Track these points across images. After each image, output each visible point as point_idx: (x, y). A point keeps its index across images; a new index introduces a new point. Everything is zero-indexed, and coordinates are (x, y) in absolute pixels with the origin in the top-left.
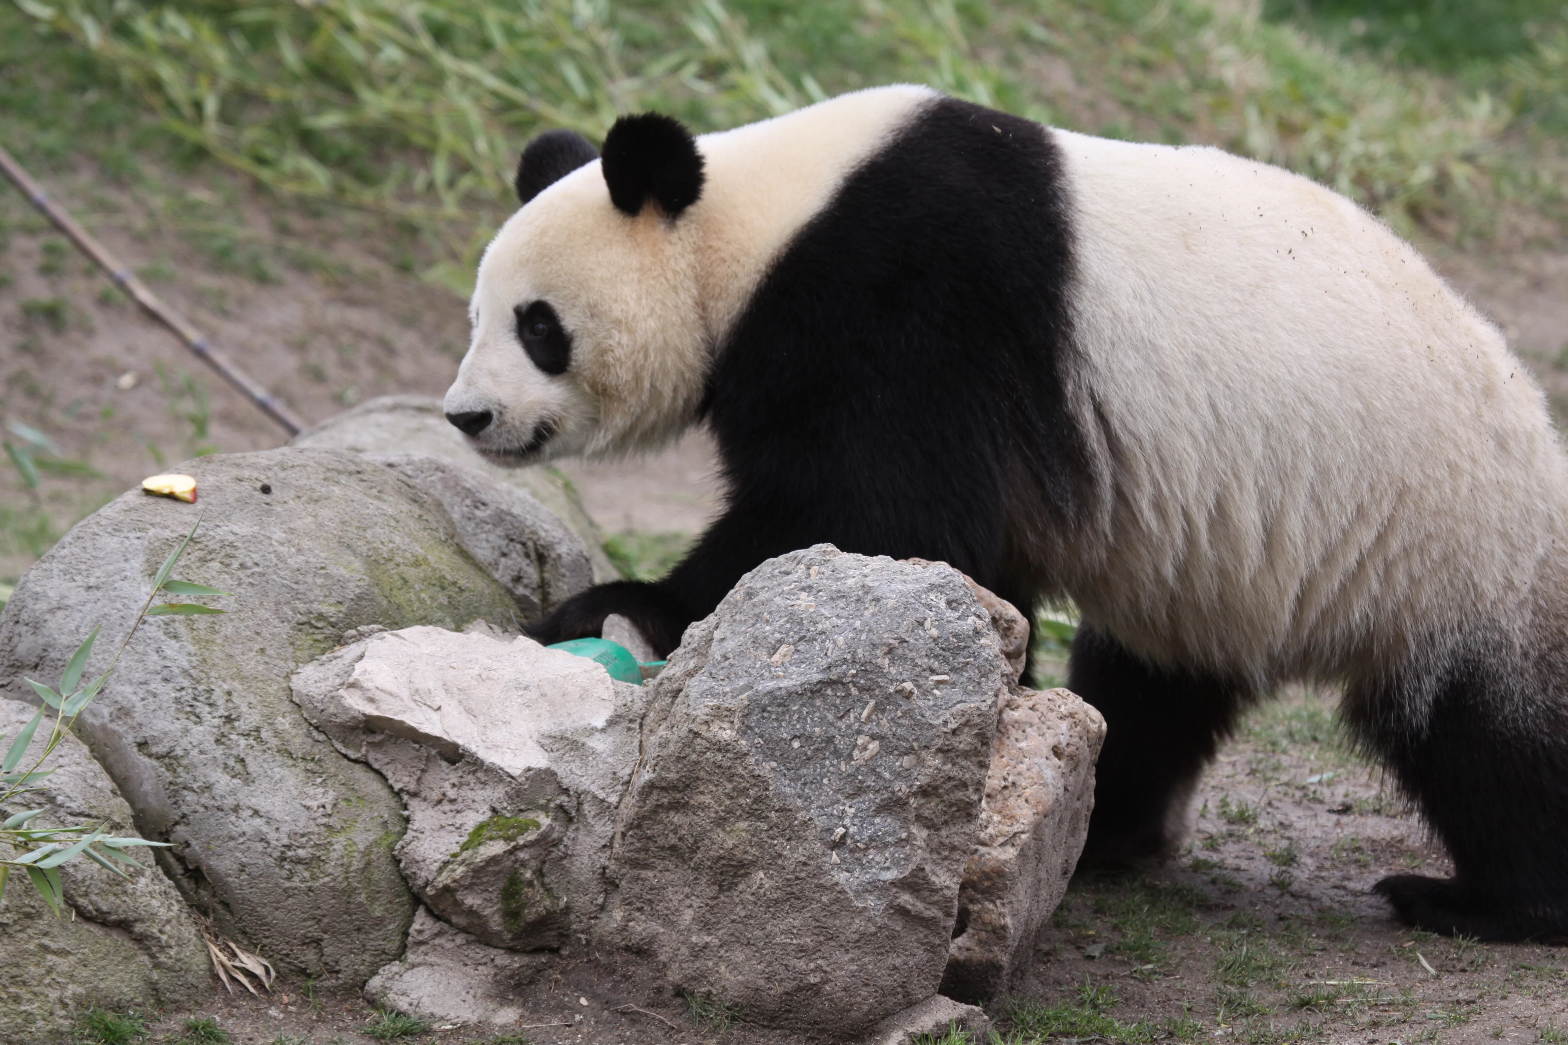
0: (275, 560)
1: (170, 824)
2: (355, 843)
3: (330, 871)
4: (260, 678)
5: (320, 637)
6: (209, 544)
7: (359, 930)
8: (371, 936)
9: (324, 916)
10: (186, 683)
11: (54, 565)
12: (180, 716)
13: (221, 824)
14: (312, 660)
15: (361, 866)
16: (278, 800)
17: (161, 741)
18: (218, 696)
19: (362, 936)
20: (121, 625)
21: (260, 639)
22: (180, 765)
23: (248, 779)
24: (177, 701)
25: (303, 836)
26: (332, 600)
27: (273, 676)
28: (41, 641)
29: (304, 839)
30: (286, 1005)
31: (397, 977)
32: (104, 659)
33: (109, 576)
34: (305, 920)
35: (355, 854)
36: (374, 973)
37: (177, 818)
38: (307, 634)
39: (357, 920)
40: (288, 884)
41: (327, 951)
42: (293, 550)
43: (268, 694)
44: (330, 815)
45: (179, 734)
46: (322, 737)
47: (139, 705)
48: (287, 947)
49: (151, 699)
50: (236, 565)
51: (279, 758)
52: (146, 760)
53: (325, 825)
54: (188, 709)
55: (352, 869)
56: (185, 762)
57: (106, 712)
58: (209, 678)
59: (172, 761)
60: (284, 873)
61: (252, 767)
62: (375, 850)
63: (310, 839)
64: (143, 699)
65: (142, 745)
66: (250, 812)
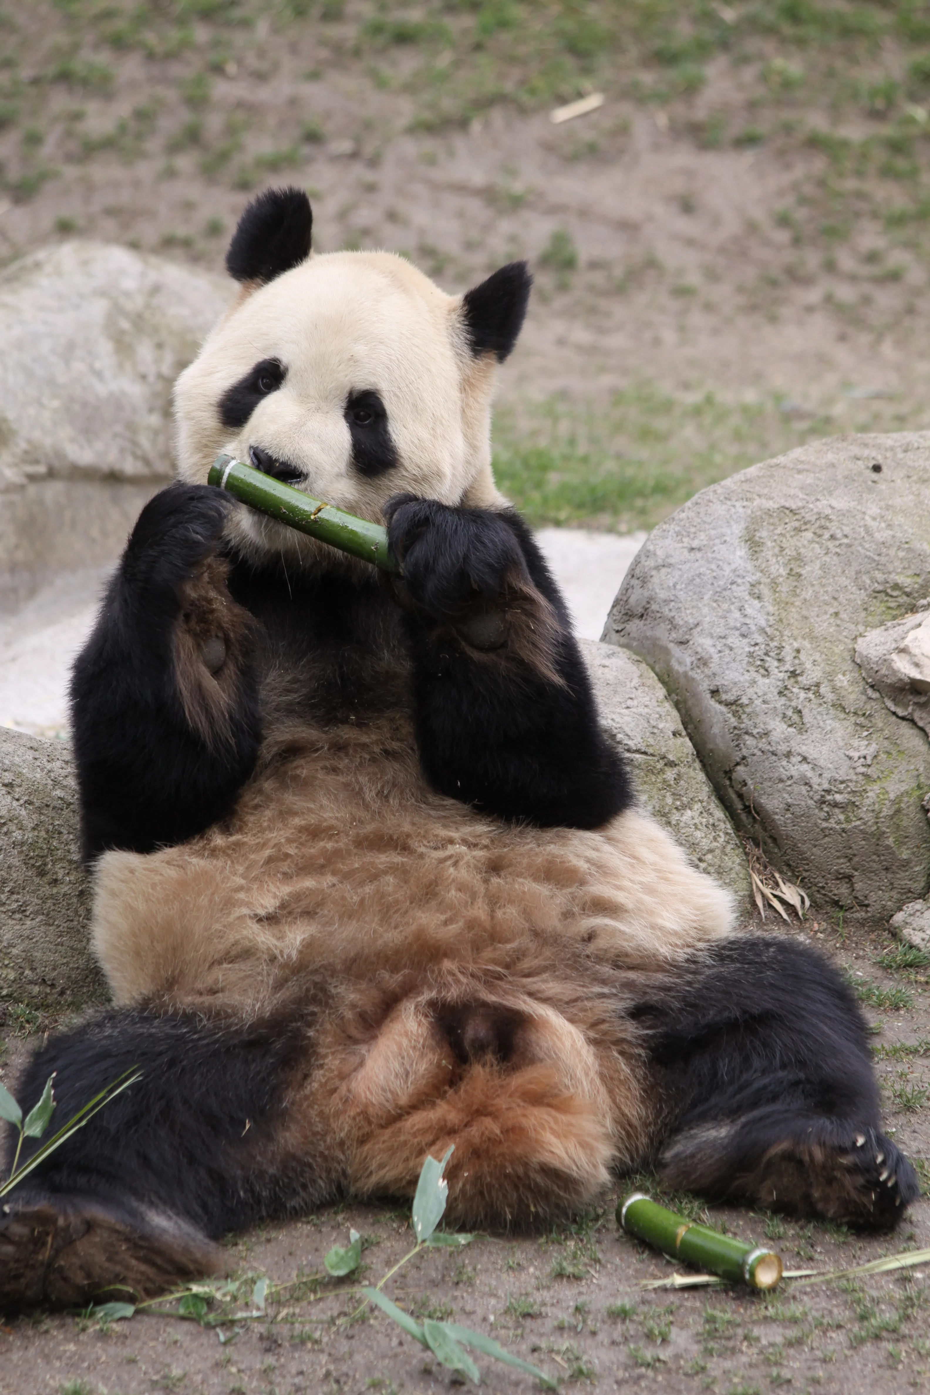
0: (863, 534)
1: (732, 764)
2: (887, 792)
3: (862, 815)
4: (829, 639)
5: (893, 605)
6: (807, 515)
7: (887, 869)
8: (898, 876)
9: (855, 855)
10: (760, 639)
11: (672, 526)
12: (750, 669)
13: (774, 767)
14: (881, 625)
15: (891, 813)
16: (825, 749)
17: (731, 690)
18: (788, 653)
19: (890, 876)
20: (712, 584)
21: (836, 604)
22: (744, 712)
23: (802, 728)
24: (751, 655)
25: (842, 782)
26: (910, 572)
27: (841, 638)
28: (646, 594)
29: (842, 786)
30: (816, 932)
31: (918, 914)
32: (692, 614)
33: (710, 539)
34: (838, 858)
35: (887, 802)
36: (900, 909)
37: (738, 760)
38: (881, 602)
39: (885, 860)
40: (825, 825)
41: (858, 886)
42: (883, 525)
43: (833, 653)
44: (869, 766)
45: (747, 684)
46: (875, 695)
47: (716, 656)
48: (822, 880)
49: (727, 652)
50: (827, 535)
51: (832, 711)
52: (718, 706)
53: (863, 774)
54: (759, 663)
55: (881, 815)
56: (748, 710)
57: (688, 660)
58: (782, 636)
59: (738, 708)
60: (823, 815)
61: (808, 718)
62: (906, 799)
63: (848, 786)
64: (720, 652)
65: (715, 692)
66: (800, 759)
